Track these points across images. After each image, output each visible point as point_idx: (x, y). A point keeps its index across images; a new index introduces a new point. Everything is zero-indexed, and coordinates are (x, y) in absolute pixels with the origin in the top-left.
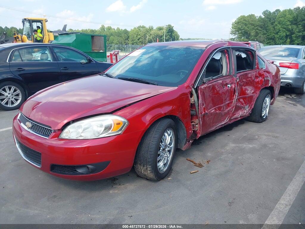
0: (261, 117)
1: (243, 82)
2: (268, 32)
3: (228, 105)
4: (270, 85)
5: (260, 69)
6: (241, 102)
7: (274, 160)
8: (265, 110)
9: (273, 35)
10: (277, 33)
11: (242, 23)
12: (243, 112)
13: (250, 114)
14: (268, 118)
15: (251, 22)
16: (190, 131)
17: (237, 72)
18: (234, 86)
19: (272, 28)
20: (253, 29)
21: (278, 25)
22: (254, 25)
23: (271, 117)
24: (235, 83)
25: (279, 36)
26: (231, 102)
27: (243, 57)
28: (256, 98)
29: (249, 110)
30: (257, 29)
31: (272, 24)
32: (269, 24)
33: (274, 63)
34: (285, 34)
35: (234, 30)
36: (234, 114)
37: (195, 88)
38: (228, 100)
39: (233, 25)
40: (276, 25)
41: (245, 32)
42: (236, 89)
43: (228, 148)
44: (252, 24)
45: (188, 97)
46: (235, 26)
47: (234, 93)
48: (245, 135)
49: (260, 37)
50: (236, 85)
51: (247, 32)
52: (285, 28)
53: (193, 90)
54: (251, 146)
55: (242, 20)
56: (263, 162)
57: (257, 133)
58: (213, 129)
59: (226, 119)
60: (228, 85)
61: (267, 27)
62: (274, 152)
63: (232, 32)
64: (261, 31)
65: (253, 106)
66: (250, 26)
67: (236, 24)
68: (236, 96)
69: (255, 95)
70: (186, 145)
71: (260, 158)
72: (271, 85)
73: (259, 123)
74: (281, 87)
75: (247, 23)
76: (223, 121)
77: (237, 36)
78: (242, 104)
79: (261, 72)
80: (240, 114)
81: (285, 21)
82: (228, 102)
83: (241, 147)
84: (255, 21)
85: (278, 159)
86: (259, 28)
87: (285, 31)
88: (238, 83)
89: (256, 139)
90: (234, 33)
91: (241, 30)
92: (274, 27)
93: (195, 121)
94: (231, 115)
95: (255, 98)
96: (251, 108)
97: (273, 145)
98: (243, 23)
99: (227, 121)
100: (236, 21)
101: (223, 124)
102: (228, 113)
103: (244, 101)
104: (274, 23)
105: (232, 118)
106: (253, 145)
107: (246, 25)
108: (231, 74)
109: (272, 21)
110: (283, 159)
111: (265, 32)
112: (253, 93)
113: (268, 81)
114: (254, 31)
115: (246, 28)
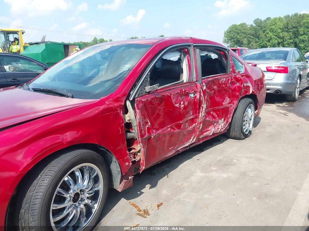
0: (242, 132)
1: (214, 89)
2: (260, 40)
3: (193, 121)
4: (251, 92)
5: (236, 73)
6: (212, 115)
7: (255, 198)
8: (248, 123)
9: (266, 42)
10: (269, 41)
11: (233, 32)
12: (217, 128)
13: (228, 130)
14: (253, 132)
15: (243, 31)
16: (127, 164)
17: (203, 78)
18: (198, 96)
19: (263, 36)
20: (245, 37)
21: (269, 33)
22: (246, 34)
23: (257, 131)
24: (200, 92)
25: (272, 44)
26: (197, 117)
27: (213, 58)
28: (234, 110)
29: (225, 125)
30: (249, 37)
31: (264, 32)
32: (261, 32)
33: (257, 66)
34: (276, 41)
35: (227, 39)
36: (202, 132)
37: (131, 100)
38: (192, 114)
39: (225, 34)
40: (268, 33)
41: (237, 40)
42: (202, 98)
43: (193, 179)
44: (244, 33)
45: (118, 114)
46: (227, 35)
47: (200, 106)
48: (220, 158)
49: (253, 45)
50: (202, 94)
51: (240, 41)
52: (276, 36)
53: (128, 103)
54: (225, 175)
55: (233, 29)
56: (238, 203)
57: (237, 154)
58: (170, 154)
59: (191, 138)
60: (190, 95)
61: (259, 35)
62: (255, 184)
63: (224, 41)
64: (253, 39)
65: (230, 120)
66: (242, 34)
67: (228, 32)
68: (202, 108)
69: (233, 106)
70: (122, 183)
71: (234, 196)
72: (253, 92)
73: (241, 139)
74: (267, 94)
75: (239, 32)
76: (187, 141)
77: (230, 44)
78: (214, 118)
79: (238, 76)
80: (212, 131)
81: (276, 28)
82: (192, 117)
83: (211, 177)
84: (247, 30)
85: (259, 197)
86: (252, 37)
87: (276, 39)
88: (204, 92)
89: (234, 165)
90: (227, 42)
91: (233, 38)
92: (266, 35)
93: (135, 147)
94: (198, 133)
95: (232, 110)
96: (227, 122)
97: (255, 173)
98: (235, 32)
99: (193, 142)
100: (228, 30)
101: (188, 145)
102: (193, 131)
103: (217, 114)
104: (266, 31)
105: (201, 137)
106: (229, 174)
107: (238, 33)
108: (193, 80)
109: (263, 29)
110: (267, 196)
111: (257, 40)
112: (230, 103)
113: (249, 87)
114: (246, 39)
115: (238, 37)
